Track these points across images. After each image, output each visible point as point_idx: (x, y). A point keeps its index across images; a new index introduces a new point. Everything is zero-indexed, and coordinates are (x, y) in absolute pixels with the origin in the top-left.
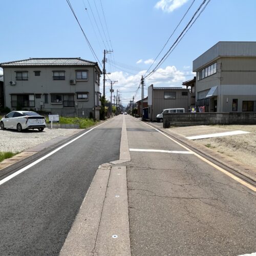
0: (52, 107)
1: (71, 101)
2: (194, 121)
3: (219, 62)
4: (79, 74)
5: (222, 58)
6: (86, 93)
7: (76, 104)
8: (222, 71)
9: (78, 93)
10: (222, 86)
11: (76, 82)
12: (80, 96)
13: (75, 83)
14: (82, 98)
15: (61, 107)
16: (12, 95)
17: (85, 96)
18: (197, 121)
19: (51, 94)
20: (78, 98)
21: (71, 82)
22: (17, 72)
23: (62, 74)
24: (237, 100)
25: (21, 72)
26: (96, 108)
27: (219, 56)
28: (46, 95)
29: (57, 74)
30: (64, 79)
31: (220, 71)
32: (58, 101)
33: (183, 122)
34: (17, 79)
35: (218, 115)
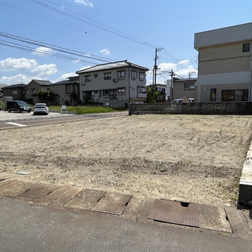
0: (103, 99)
1: (115, 95)
4: (119, 74)
6: (124, 88)
8: (200, 62)
9: (119, 88)
10: (200, 76)
11: (118, 80)
12: (120, 91)
13: (116, 81)
15: (109, 99)
16: (83, 92)
17: (123, 90)
19: (103, 90)
20: (118, 93)
21: (114, 80)
22: (86, 76)
23: (109, 75)
25: (88, 76)
26: (131, 100)
28: (100, 91)
29: (106, 76)
30: (110, 79)
32: (107, 95)
34: (86, 81)
35: (172, 105)
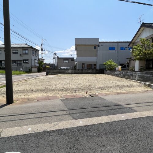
1: (21, 64)
4: (24, 51)
5: (77, 45)
7: (23, 65)
8: (77, 51)
9: (24, 60)
12: (25, 61)
13: (22, 55)
14: (26, 62)
15: (16, 66)
17: (27, 61)
20: (24, 62)
21: (21, 55)
24: (85, 63)
26: (32, 67)
29: (14, 52)
30: (17, 54)
32: (15, 63)
35: (69, 70)
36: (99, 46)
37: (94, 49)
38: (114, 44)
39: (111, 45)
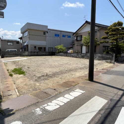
2: (16, 55)
3: (28, 31)
5: (29, 29)
8: (29, 35)
10: (30, 41)
18: (17, 55)
24: (36, 46)
27: (28, 28)
31: (28, 34)
33: (11, 56)
35: (26, 52)
36: (47, 33)
37: (44, 34)
38: (58, 32)
39: (56, 33)
